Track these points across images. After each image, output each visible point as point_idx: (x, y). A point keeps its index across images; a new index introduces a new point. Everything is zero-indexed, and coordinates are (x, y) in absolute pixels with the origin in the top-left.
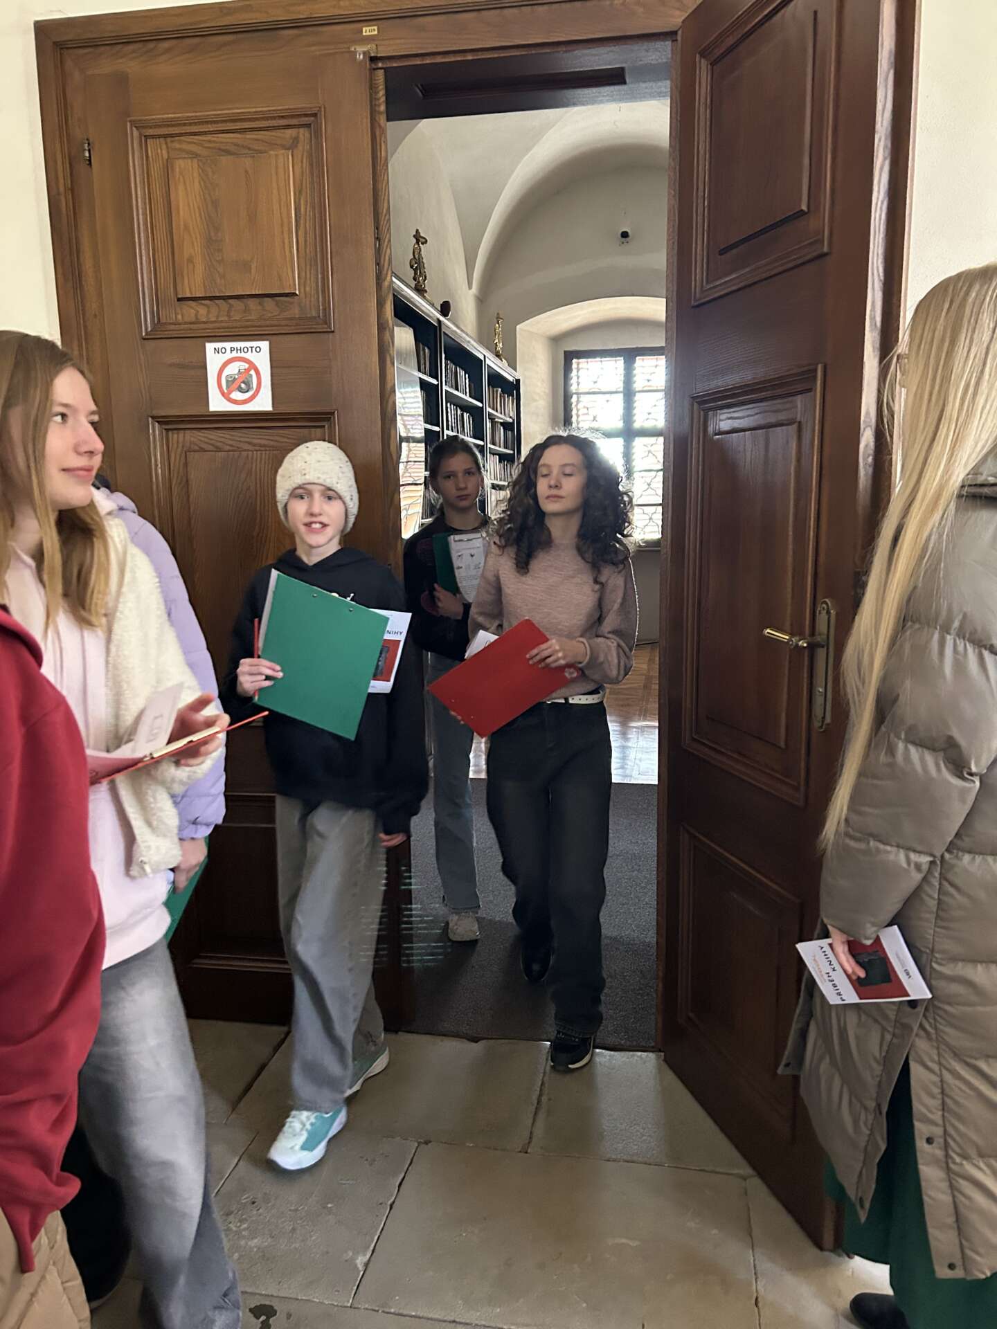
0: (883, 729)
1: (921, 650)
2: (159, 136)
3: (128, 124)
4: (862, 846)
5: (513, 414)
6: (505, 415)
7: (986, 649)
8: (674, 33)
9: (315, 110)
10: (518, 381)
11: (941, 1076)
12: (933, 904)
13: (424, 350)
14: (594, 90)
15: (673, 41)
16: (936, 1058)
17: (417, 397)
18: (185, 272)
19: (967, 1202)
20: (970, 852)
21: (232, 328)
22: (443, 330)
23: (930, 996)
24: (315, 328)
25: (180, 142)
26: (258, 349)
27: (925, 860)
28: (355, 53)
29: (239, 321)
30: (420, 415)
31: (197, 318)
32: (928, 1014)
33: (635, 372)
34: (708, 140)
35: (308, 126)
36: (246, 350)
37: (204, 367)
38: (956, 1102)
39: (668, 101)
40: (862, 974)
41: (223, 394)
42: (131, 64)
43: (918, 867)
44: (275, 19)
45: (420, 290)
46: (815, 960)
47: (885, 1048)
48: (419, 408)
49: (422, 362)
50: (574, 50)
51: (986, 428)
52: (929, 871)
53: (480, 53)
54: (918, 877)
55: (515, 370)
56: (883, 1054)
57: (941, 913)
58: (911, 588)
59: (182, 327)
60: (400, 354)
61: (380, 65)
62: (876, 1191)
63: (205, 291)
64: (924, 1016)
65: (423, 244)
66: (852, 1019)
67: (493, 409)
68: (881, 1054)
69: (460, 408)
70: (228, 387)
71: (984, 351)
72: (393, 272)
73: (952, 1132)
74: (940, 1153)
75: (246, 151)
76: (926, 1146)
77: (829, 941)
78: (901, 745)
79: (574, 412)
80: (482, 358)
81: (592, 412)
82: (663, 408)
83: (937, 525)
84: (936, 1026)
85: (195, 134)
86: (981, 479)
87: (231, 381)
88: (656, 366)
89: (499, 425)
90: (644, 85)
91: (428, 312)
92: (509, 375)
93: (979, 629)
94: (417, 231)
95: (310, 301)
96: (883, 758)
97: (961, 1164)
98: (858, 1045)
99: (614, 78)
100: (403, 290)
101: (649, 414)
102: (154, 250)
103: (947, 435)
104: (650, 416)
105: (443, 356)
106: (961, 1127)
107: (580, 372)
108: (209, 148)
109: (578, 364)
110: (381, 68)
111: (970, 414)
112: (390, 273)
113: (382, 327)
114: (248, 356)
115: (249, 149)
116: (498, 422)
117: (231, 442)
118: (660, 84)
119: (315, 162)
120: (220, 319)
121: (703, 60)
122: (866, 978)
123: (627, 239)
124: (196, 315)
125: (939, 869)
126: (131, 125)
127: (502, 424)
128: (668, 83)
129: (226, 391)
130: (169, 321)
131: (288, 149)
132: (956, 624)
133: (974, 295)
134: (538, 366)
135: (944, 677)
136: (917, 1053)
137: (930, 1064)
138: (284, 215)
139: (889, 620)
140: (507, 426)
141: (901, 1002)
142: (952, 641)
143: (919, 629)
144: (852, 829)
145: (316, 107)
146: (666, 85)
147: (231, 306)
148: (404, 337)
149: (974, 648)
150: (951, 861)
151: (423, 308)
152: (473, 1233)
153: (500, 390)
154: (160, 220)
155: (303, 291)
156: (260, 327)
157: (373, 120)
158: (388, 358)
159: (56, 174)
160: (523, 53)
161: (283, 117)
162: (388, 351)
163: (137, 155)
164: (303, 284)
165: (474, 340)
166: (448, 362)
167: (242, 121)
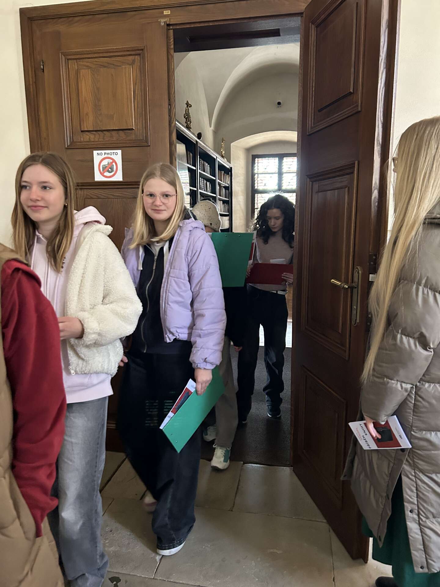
0: (390, 328)
1: (408, 293)
2: (74, 59)
3: (60, 54)
4: (381, 381)
5: (229, 182)
6: (225, 183)
7: (437, 292)
8: (302, 13)
9: (142, 48)
10: (231, 168)
11: (416, 482)
12: (411, 405)
13: (190, 154)
14: (266, 39)
15: (301, 17)
16: (413, 474)
17: (187, 175)
18: (85, 120)
19: (428, 538)
20: (428, 382)
21: (105, 144)
22: (198, 145)
23: (411, 447)
24: (141, 144)
25: (83, 62)
26: (116, 154)
27: (409, 386)
28: (160, 22)
29: (108, 141)
30: (188, 183)
31: (90, 140)
32: (409, 454)
33: (283, 164)
34: (315, 61)
35: (139, 55)
36: (111, 154)
37: (93, 161)
38: (423, 494)
39: (299, 44)
40: (379, 437)
41: (101, 173)
42: (61, 27)
43: (406, 390)
44: (125, 7)
45: (188, 128)
46: (357, 430)
47: (390, 469)
48: (187, 179)
49: (189, 159)
50: (257, 21)
51: (435, 193)
52: (411, 392)
53: (215, 22)
54: (406, 394)
55: (230, 163)
56: (390, 472)
57: (415, 410)
58: (402, 265)
59: (83, 143)
60: (179, 155)
61: (171, 27)
62: (387, 533)
63: (94, 128)
64: (408, 455)
65: (190, 107)
66: (375, 457)
67: (220, 180)
68: (388, 472)
69: (206, 180)
70: (103, 170)
71: (432, 158)
72: (176, 120)
73: (422, 507)
74: (416, 517)
75: (112, 66)
76: (410, 513)
77: (365, 422)
78: (399, 336)
79: (256, 182)
80: (215, 158)
81: (264, 182)
82: (296, 180)
83: (413, 237)
84: (413, 460)
85: (89, 58)
86: (434, 216)
87: (105, 168)
88: (293, 162)
89: (223, 187)
90: (288, 36)
91: (191, 137)
92: (227, 165)
93: (434, 284)
94: (187, 101)
95: (140, 133)
96: (391, 341)
97: (426, 522)
98: (378, 468)
99: (275, 33)
100: (181, 128)
101: (289, 183)
102: (71, 110)
103: (417, 197)
104: (290, 184)
105: (198, 157)
106: (425, 505)
107: (259, 164)
108: (96, 64)
109: (258, 160)
110: (172, 29)
111: (427, 187)
112: (175, 120)
113: (171, 144)
114: (112, 156)
115: (113, 65)
116: (222, 186)
117: (104, 195)
118: (295, 36)
119: (142, 71)
120: (100, 140)
121: (313, 26)
122: (381, 439)
123: (280, 105)
124: (89, 139)
125: (414, 390)
126: (62, 54)
127: (224, 187)
128: (299, 36)
129: (102, 172)
130: (77, 141)
131: (131, 65)
132: (424, 281)
133: (427, 132)
134: (240, 161)
135: (419, 306)
136: (405, 472)
137: (411, 476)
138: (128, 94)
139: (392, 279)
140: (226, 188)
141: (397, 449)
142: (422, 289)
143: (407, 283)
144: (377, 373)
145: (143, 46)
146: (298, 37)
147: (105, 134)
148: (181, 148)
149: (432, 292)
150: (420, 386)
151: (189, 136)
152: (208, 546)
153: (223, 172)
154: (74, 96)
155: (136, 128)
156: (117, 143)
157: (168, 52)
158: (174, 157)
159: (29, 75)
160: (234, 22)
161: (128, 51)
162: (174, 154)
163: (64, 67)
164: (136, 125)
165: (212, 150)
166: (201, 159)
167: (110, 52)
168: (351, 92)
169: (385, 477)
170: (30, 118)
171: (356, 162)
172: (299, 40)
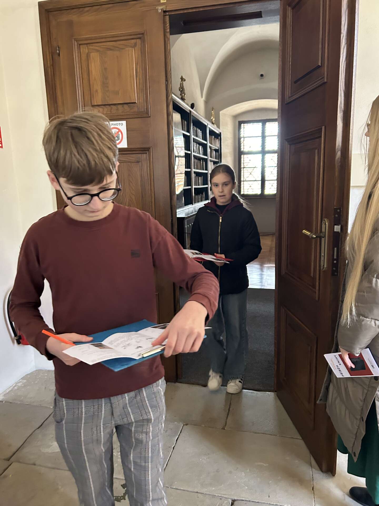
2: (85, 44)
3: (73, 40)
5: (218, 145)
6: (215, 146)
10: (220, 133)
13: (184, 122)
14: (250, 20)
17: (182, 140)
18: (95, 95)
21: (112, 116)
22: (192, 114)
24: (143, 116)
25: (92, 46)
26: (122, 124)
28: (157, 9)
29: (115, 113)
30: (183, 147)
33: (266, 129)
35: (140, 38)
36: (117, 124)
39: (279, 23)
40: (353, 367)
42: (74, 17)
45: (183, 99)
46: (331, 361)
47: (364, 395)
48: (183, 143)
49: (184, 127)
50: (242, 5)
53: (205, 8)
55: (219, 128)
56: (364, 398)
60: (175, 123)
61: (167, 14)
63: (102, 103)
65: (184, 81)
67: (211, 144)
69: (198, 144)
72: (172, 93)
75: (117, 49)
79: (242, 145)
80: (206, 124)
81: (249, 145)
82: (277, 142)
85: (98, 43)
88: (274, 126)
90: (269, 18)
91: (185, 107)
92: (217, 131)
94: (182, 77)
95: (141, 105)
96: (367, 284)
99: (258, 15)
100: (176, 99)
102: (83, 87)
104: (272, 146)
105: (192, 124)
107: (244, 129)
108: (103, 48)
109: (244, 126)
113: (169, 114)
114: (118, 127)
116: (212, 149)
118: (276, 17)
119: (143, 52)
120: (108, 113)
121: (289, 8)
123: (263, 77)
126: (74, 40)
127: (214, 150)
131: (133, 47)
134: (228, 127)
138: (132, 73)
140: (216, 151)
141: (370, 377)
145: (143, 31)
146: (278, 17)
147: (112, 108)
148: (177, 117)
152: (204, 459)
153: (213, 137)
154: (85, 76)
155: (138, 102)
156: (123, 115)
157: (165, 35)
158: (171, 127)
159: (47, 60)
160: (222, 7)
161: (131, 35)
162: (171, 124)
163: (76, 51)
164: (138, 99)
165: (204, 118)
166: (194, 126)
167: (116, 37)
168: (319, 65)
169: (360, 401)
170: (48, 96)
171: (323, 127)
172: (279, 20)
